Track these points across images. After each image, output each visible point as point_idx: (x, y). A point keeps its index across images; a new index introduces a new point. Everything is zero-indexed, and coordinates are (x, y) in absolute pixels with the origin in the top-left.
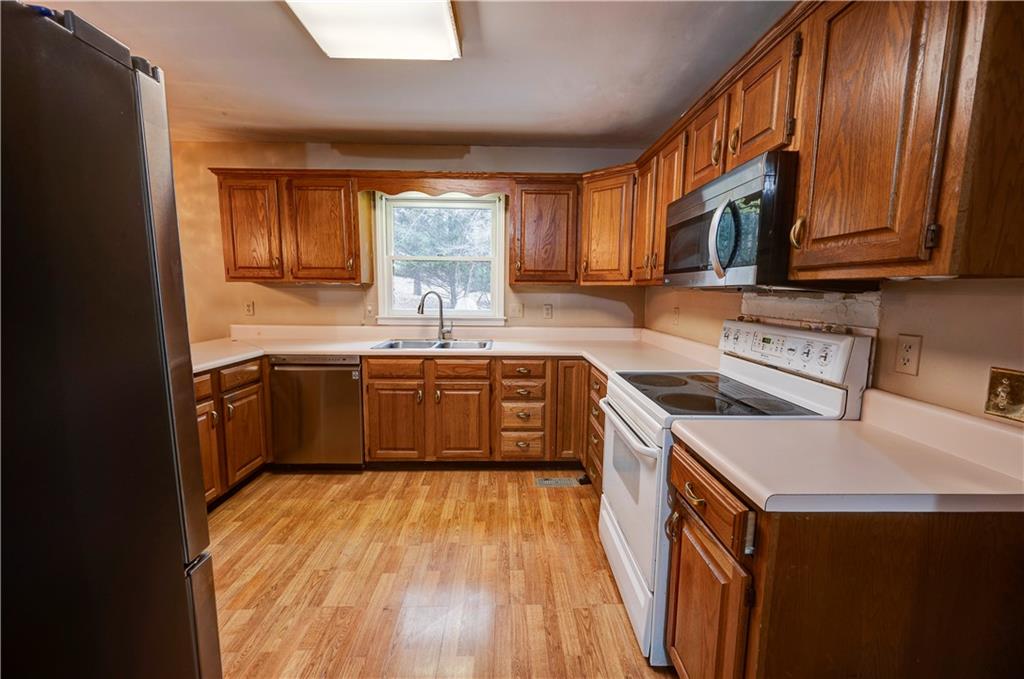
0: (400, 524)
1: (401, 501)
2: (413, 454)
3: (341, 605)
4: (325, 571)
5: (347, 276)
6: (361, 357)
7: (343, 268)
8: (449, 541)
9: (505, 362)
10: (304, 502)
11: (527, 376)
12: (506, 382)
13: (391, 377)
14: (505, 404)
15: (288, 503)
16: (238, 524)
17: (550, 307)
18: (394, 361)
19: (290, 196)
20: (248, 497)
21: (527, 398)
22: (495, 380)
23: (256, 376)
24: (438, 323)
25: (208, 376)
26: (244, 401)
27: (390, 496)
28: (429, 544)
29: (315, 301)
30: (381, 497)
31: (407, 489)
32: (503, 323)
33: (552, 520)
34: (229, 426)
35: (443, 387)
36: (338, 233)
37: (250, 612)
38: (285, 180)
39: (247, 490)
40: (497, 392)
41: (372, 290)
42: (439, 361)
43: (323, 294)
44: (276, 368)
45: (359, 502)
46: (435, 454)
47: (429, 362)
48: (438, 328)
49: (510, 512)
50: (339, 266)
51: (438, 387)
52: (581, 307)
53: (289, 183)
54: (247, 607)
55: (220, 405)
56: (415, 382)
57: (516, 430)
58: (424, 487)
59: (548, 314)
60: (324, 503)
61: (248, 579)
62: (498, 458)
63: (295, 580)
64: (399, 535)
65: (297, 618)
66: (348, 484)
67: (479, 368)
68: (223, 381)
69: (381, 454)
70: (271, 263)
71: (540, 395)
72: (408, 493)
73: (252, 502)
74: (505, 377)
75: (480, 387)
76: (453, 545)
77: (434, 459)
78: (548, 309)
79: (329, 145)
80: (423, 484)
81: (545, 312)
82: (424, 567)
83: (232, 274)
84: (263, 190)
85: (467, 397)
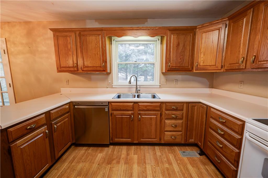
1: (128, 166)
2: (129, 140)
5: (102, 70)
6: (108, 102)
7: (101, 67)
9: (167, 104)
10: (87, 165)
11: (176, 110)
12: (167, 112)
13: (121, 110)
14: (166, 121)
15: (80, 166)
18: (122, 104)
19: (80, 39)
21: (176, 118)
22: (162, 111)
23: (68, 110)
24: (135, 87)
25: (44, 115)
26: (62, 122)
27: (122, 161)
29: (90, 79)
30: (118, 162)
31: (129, 157)
32: (159, 87)
34: (55, 135)
35: (142, 114)
36: (99, 53)
38: (78, 33)
40: (163, 116)
41: (111, 75)
42: (140, 104)
43: (93, 77)
44: (76, 107)
45: (110, 166)
46: (138, 140)
47: (136, 104)
48: (135, 89)
50: (99, 66)
51: (140, 114)
52: (189, 80)
53: (80, 33)
55: (50, 127)
56: (130, 112)
57: (170, 131)
58: (135, 156)
59: (176, 83)
60: (95, 166)
62: (163, 142)
66: (104, 153)
67: (156, 106)
68: (51, 116)
69: (117, 140)
70: (73, 65)
71: (181, 117)
72: (129, 160)
73: (65, 165)
74: (167, 110)
75: (157, 114)
77: (137, 142)
78: (176, 81)
79: (94, 21)
80: (134, 154)
83: (59, 69)
84: (70, 36)
85: (151, 118)
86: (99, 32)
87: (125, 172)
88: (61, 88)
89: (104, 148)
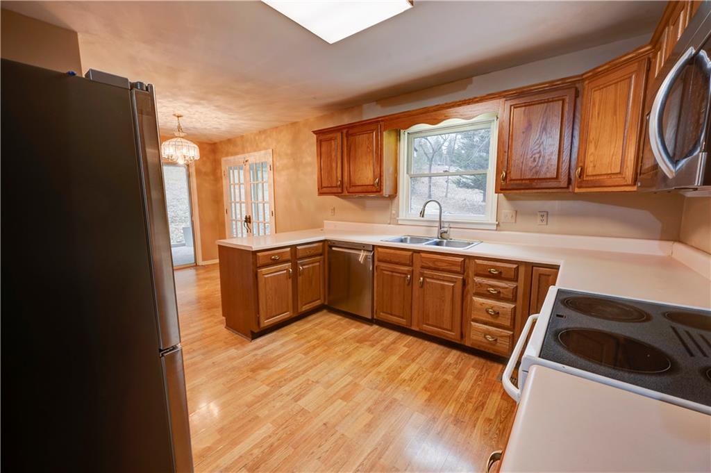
0: (371, 370)
1: (383, 353)
2: (403, 322)
3: (306, 408)
4: (313, 382)
5: (375, 190)
6: (373, 246)
7: (373, 185)
8: (394, 396)
9: (478, 261)
10: (331, 334)
11: (499, 277)
12: (478, 279)
13: (390, 262)
14: (476, 299)
15: (323, 332)
16: (295, 335)
17: (545, 215)
18: (398, 252)
19: (347, 140)
20: (309, 322)
21: (498, 297)
22: (468, 276)
23: (320, 251)
24: (438, 224)
25: (289, 249)
26: (311, 265)
27: (379, 346)
28: (380, 392)
29: (364, 207)
30: (372, 346)
31: (392, 346)
32: (495, 227)
33: (492, 417)
34: (300, 278)
35: (425, 275)
36: (371, 162)
37: (268, 388)
38: (345, 131)
39: (310, 318)
40: (469, 287)
41: (395, 201)
42: (423, 255)
43: (369, 202)
44: (334, 249)
45: (358, 344)
46: (418, 326)
47: (417, 254)
48: (437, 228)
49: (457, 393)
50: (371, 183)
51: (422, 274)
52: (584, 215)
53: (347, 132)
54: (268, 385)
55: (295, 266)
56: (406, 268)
57: (485, 323)
58: (405, 348)
59: (542, 221)
60: (340, 338)
61: (279, 369)
62: (468, 344)
63: (296, 380)
64: (365, 377)
65: (281, 404)
66: (360, 330)
67: (454, 263)
68: (298, 253)
69: (383, 316)
70: (338, 184)
71: (510, 296)
72: (391, 349)
73: (308, 326)
74: (477, 275)
75: (455, 280)
76: (395, 400)
77: (417, 329)
78: (542, 216)
79: (375, 103)
80: (405, 346)
81: (539, 218)
82: (365, 407)
83: (321, 191)
84: (335, 139)
85: (443, 287)
86: (372, 127)
87: (374, 357)
88: (325, 221)
89: (364, 325)
